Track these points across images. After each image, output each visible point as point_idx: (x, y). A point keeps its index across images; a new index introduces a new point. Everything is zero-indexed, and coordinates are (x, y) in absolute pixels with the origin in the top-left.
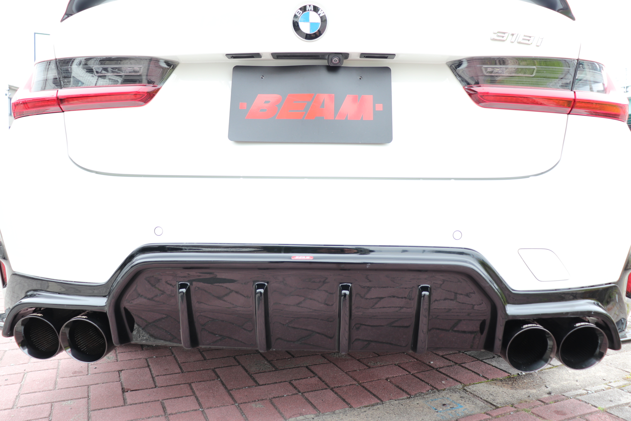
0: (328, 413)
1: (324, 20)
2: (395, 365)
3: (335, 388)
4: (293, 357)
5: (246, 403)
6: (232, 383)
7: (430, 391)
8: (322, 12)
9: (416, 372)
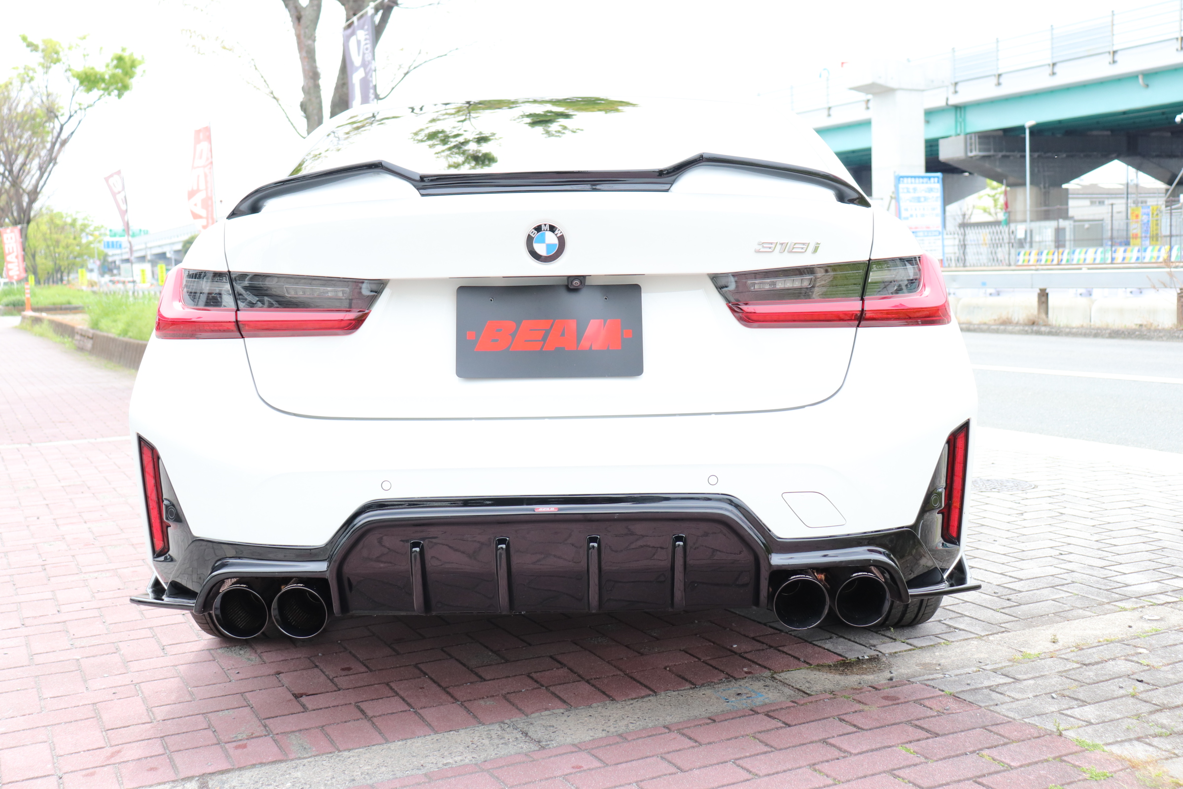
0: (582, 707)
1: (561, 239)
2: (680, 650)
3: (592, 679)
4: (530, 645)
5: (471, 700)
6: (447, 680)
7: (724, 679)
8: (560, 232)
9: (709, 658)
